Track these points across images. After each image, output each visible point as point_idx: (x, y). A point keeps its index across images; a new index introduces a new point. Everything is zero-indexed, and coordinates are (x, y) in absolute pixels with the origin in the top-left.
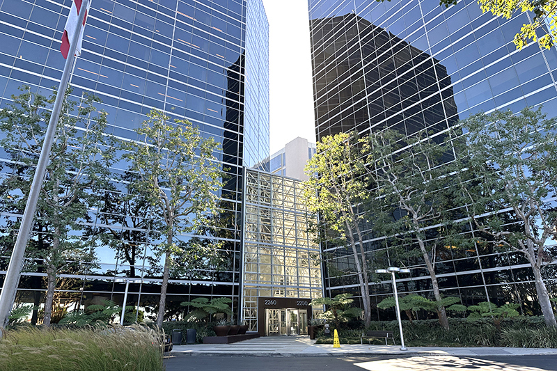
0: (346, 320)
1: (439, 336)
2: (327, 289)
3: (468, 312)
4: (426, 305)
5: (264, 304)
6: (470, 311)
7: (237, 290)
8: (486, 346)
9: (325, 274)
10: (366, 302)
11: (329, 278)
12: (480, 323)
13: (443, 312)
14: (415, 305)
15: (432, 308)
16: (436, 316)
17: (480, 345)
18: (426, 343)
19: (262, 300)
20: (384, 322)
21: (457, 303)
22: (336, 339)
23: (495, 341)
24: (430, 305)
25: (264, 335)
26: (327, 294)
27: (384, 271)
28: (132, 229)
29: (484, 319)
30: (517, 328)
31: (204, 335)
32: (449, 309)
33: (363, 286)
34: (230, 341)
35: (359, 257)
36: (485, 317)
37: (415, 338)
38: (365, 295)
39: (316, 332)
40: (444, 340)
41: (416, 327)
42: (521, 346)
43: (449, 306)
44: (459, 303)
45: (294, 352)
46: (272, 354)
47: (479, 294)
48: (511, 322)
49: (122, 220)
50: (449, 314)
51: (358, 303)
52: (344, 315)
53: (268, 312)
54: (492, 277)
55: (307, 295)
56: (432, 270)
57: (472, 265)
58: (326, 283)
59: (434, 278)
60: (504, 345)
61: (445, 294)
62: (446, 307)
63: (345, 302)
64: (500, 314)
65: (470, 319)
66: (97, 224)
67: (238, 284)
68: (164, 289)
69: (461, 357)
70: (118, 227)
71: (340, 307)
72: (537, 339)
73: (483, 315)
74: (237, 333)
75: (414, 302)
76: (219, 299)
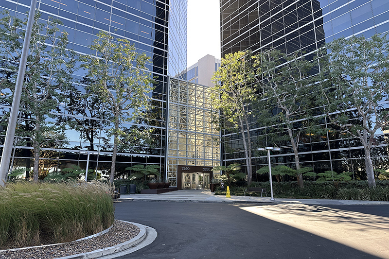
0: (235, 180)
1: (296, 192)
2: (224, 160)
3: (318, 177)
4: (289, 172)
5: (181, 169)
6: (319, 177)
7: (164, 160)
8: (327, 198)
9: (223, 151)
10: (249, 169)
11: (225, 154)
12: (324, 184)
13: (301, 177)
14: (282, 171)
15: (294, 174)
16: (296, 179)
17: (323, 198)
18: (287, 196)
19: (180, 167)
20: (261, 183)
21: (310, 171)
22: (228, 192)
23: (333, 196)
24: (292, 172)
25: (181, 189)
26: (223, 164)
27: (263, 149)
28: (90, 118)
29: (328, 182)
30: (349, 188)
31: (141, 188)
32: (305, 175)
33: (248, 159)
34: (159, 192)
35: (247, 140)
36: (328, 180)
37: (280, 193)
38: (249, 165)
39: (215, 188)
40: (300, 194)
41: (281, 186)
42: (350, 199)
43: (305, 173)
44: (312, 171)
45: (200, 200)
46: (186, 201)
47: (326, 166)
48: (346, 184)
49: (83, 112)
50: (305, 178)
51: (244, 170)
52: (234, 178)
53: (184, 174)
54: (336, 155)
55: (210, 164)
56: (295, 149)
57: (324, 147)
58: (223, 157)
59: (296, 155)
60: (339, 198)
61: (303, 166)
62: (303, 174)
63: (235, 169)
64: (339, 179)
65: (318, 182)
66: (66, 114)
67: (164, 156)
68: (114, 158)
69: (310, 205)
70: (80, 117)
71: (231, 172)
72: (361, 195)
73: (327, 179)
74: (164, 187)
75: (282, 170)
76: (151, 165)
